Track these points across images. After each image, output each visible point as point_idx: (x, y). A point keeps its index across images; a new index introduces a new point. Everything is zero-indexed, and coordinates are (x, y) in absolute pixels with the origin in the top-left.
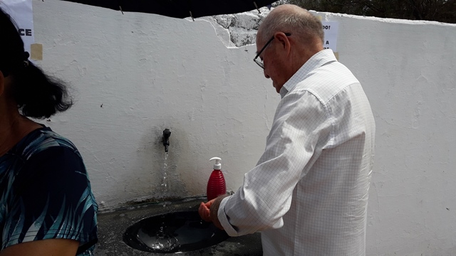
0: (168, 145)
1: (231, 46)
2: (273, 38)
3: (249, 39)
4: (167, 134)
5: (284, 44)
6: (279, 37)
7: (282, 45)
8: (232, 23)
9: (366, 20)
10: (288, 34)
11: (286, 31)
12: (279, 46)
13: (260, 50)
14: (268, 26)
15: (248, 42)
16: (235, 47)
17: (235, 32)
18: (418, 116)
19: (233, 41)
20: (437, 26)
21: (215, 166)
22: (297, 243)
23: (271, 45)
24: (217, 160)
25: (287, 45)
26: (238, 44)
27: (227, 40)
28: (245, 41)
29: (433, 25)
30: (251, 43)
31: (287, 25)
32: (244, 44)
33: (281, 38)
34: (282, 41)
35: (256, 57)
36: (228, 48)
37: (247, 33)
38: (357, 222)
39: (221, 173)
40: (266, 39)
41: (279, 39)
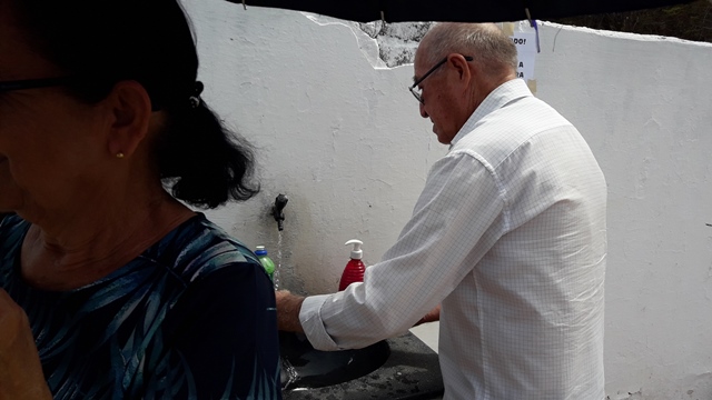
0: (283, 219)
1: (379, 65)
2: (446, 60)
3: (407, 55)
4: (281, 203)
5: (461, 72)
6: (455, 61)
7: (458, 74)
8: (381, 31)
9: (577, 32)
10: (469, 59)
11: (467, 53)
12: (453, 74)
13: (422, 76)
14: (439, 41)
15: (405, 61)
16: (386, 68)
17: (385, 44)
18: (644, 180)
19: (382, 57)
20: (676, 44)
21: (352, 253)
22: (486, 367)
23: (440, 70)
24: (356, 245)
25: (466, 75)
26: (390, 63)
27: (373, 56)
28: (401, 59)
29: (671, 43)
30: (409, 62)
31: (469, 44)
32: (399, 63)
33: (458, 63)
34: (459, 67)
35: (414, 86)
36: (376, 68)
37: (404, 45)
38: (574, 334)
39: (362, 265)
40: (433, 59)
41: (454, 63)
